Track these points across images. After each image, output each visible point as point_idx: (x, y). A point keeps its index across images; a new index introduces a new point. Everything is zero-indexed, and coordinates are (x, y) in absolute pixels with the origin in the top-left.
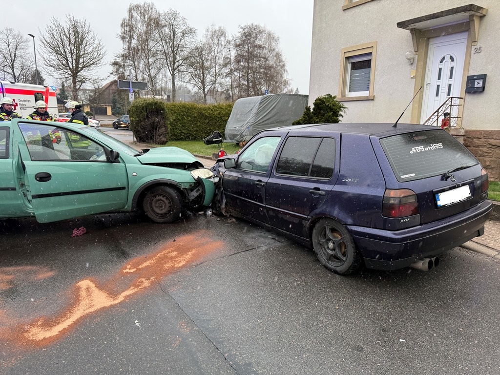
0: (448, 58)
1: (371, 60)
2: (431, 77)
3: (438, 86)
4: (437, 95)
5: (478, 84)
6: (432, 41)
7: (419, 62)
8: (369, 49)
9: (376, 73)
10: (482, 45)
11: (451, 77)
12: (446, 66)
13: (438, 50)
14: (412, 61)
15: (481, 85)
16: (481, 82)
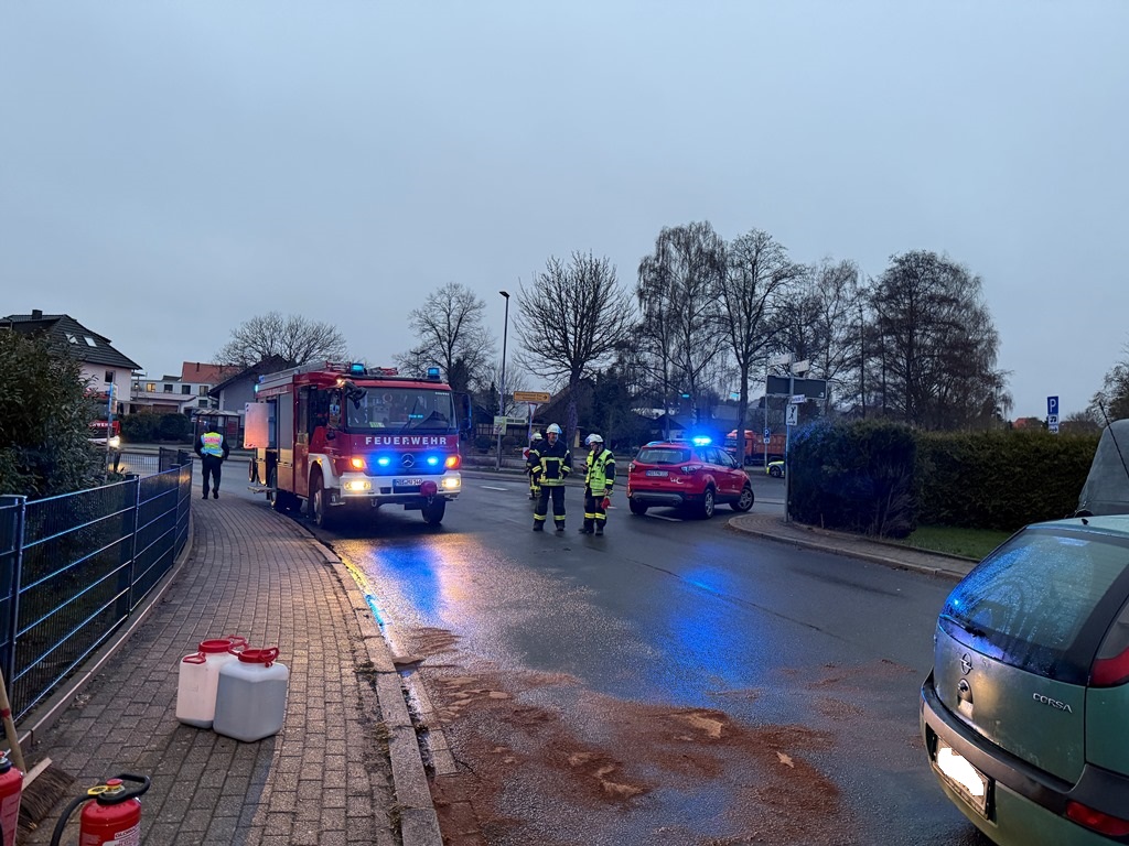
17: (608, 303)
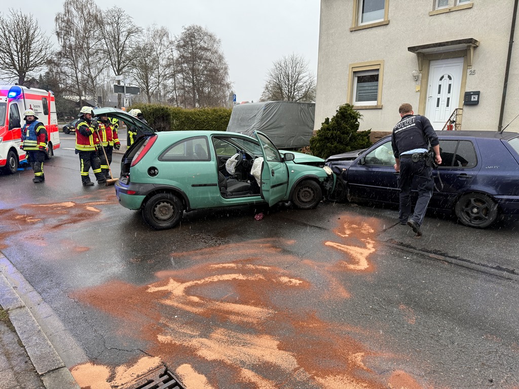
0: (446, 77)
1: (378, 75)
2: (433, 91)
3: (439, 99)
4: (438, 106)
5: (474, 98)
6: (432, 63)
7: (422, 78)
8: (377, 66)
9: (384, 86)
10: (475, 69)
11: (449, 92)
12: (445, 83)
13: (438, 71)
14: (417, 78)
15: (476, 99)
16: (476, 97)
17: (36, 40)
